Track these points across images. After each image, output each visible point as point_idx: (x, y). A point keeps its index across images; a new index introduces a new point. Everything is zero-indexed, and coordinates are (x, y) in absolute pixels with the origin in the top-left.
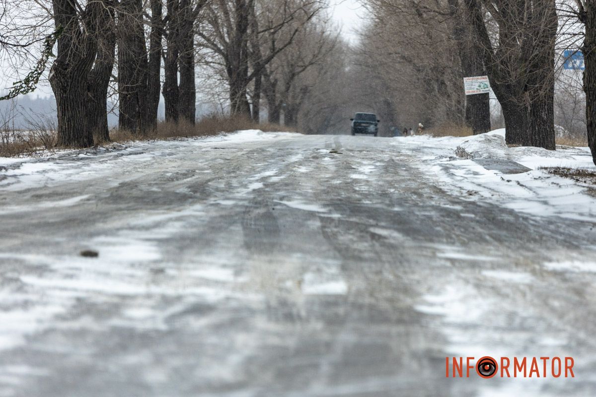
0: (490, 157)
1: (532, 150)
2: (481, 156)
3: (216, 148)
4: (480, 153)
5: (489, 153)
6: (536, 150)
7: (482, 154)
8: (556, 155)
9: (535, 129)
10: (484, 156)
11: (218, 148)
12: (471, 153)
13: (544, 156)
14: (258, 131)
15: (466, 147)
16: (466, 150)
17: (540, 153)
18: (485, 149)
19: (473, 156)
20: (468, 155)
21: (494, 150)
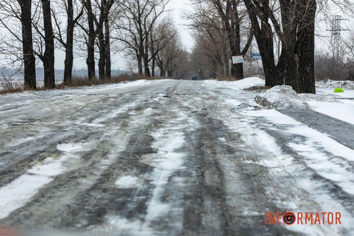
0: (291, 107)
1: (309, 96)
2: (283, 106)
3: (89, 95)
4: (282, 103)
5: (290, 103)
6: (312, 96)
7: (283, 104)
8: (328, 100)
9: (302, 80)
10: (286, 106)
11: (91, 95)
12: (273, 103)
13: (319, 100)
14: (145, 80)
15: (267, 97)
16: (268, 100)
17: (316, 99)
18: (285, 99)
19: (275, 106)
20: (270, 104)
21: (293, 99)
